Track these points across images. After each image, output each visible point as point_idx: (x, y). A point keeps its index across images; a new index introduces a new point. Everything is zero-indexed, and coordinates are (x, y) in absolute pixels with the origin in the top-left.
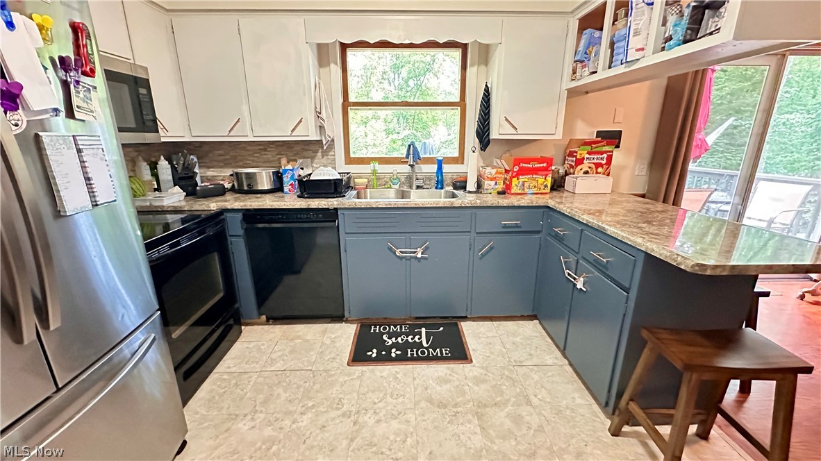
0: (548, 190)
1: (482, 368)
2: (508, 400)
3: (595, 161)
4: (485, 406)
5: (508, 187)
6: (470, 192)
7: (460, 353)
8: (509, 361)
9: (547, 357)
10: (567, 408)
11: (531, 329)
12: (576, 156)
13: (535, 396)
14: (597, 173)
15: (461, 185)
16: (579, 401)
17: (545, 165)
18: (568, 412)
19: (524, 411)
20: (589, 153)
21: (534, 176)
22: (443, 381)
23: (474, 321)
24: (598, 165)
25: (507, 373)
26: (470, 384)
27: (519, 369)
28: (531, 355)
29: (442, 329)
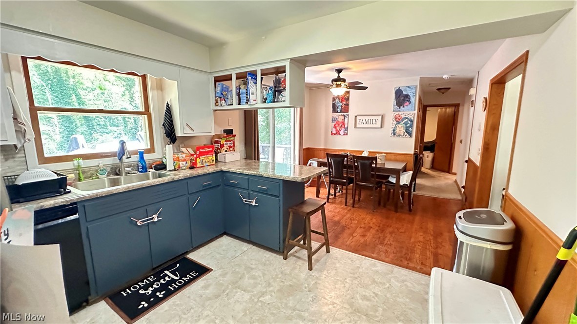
0: (214, 163)
1: (220, 269)
2: (244, 273)
3: (229, 145)
4: (237, 282)
5: (195, 164)
6: (170, 171)
7: (202, 270)
8: (229, 259)
9: (243, 248)
10: (266, 261)
11: (225, 240)
12: (220, 143)
13: (252, 265)
14: (230, 151)
15: (161, 166)
16: (267, 256)
17: (211, 149)
18: (267, 262)
19: (253, 273)
20: (226, 141)
21: (207, 156)
22: (206, 287)
23: (193, 252)
24: (230, 147)
25: (233, 264)
26: (222, 279)
27: (237, 259)
28: (235, 251)
29: (178, 265)
